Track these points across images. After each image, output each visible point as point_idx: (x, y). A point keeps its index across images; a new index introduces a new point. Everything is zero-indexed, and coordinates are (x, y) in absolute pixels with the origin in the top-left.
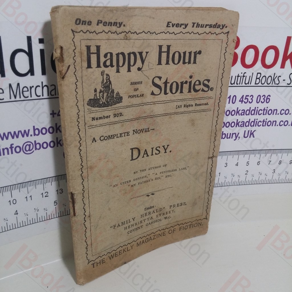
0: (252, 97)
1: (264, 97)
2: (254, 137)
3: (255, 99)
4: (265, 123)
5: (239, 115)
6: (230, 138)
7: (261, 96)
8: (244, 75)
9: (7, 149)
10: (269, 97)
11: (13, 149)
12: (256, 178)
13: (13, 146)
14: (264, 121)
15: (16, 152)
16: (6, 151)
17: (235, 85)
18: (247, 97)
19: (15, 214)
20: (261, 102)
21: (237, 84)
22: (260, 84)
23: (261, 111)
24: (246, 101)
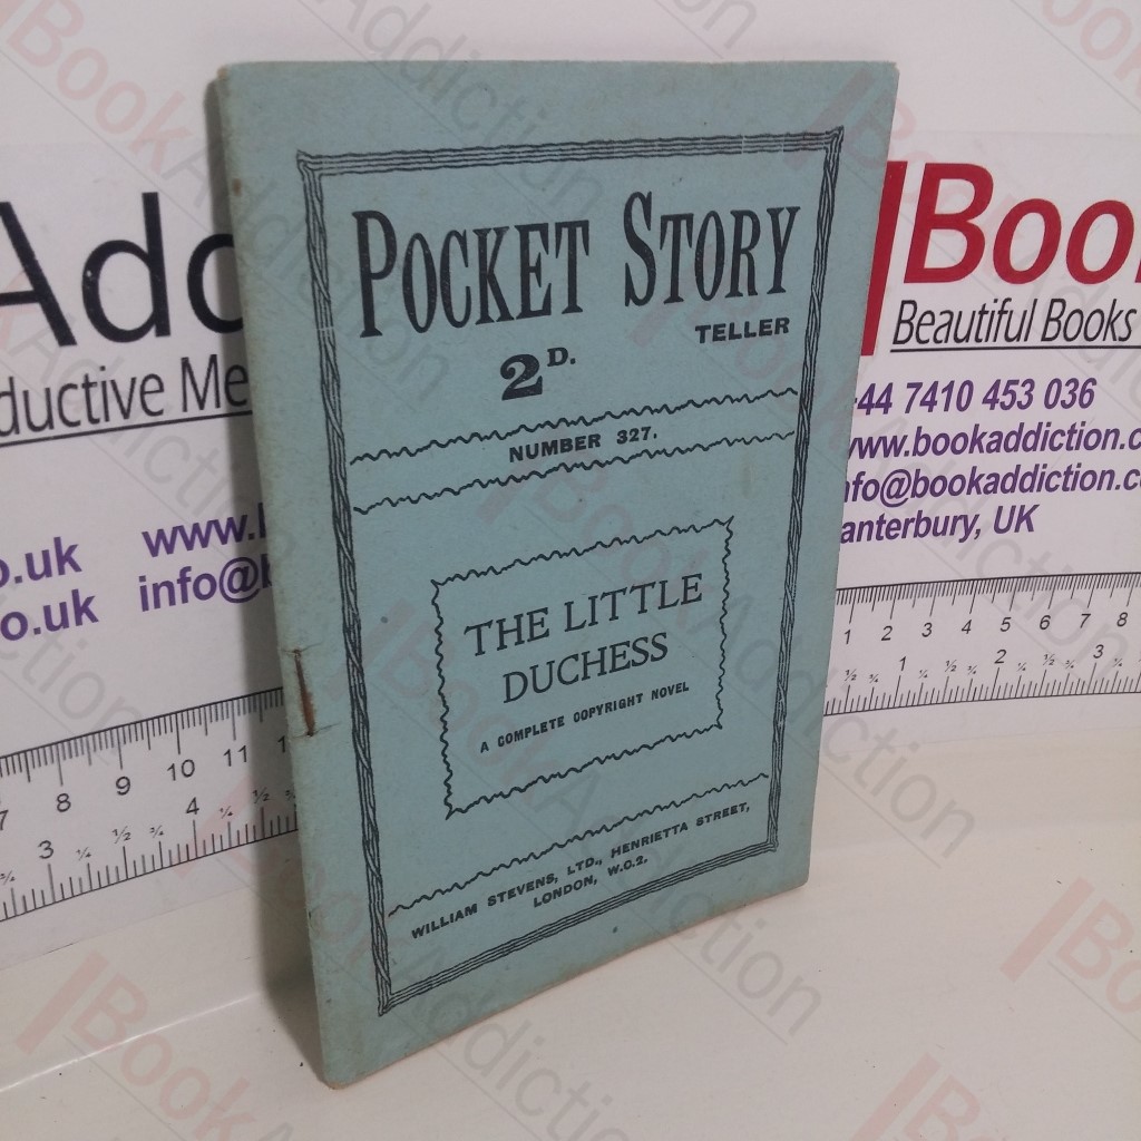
0: (1028, 386)
1: (1072, 385)
2: (1030, 528)
3: (1039, 394)
4: (1074, 479)
5: (981, 451)
6: (944, 532)
7: (1064, 383)
8: (1005, 309)
9: (169, 585)
10: (1090, 386)
11: (190, 586)
12: (1033, 675)
13: (188, 574)
14: (1068, 472)
15: (199, 596)
16: (164, 591)
17: (972, 343)
18: (1012, 387)
19: (188, 812)
20: (1063, 402)
21: (978, 340)
22: (1060, 341)
23: (1059, 436)
24: (1007, 399)
